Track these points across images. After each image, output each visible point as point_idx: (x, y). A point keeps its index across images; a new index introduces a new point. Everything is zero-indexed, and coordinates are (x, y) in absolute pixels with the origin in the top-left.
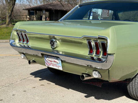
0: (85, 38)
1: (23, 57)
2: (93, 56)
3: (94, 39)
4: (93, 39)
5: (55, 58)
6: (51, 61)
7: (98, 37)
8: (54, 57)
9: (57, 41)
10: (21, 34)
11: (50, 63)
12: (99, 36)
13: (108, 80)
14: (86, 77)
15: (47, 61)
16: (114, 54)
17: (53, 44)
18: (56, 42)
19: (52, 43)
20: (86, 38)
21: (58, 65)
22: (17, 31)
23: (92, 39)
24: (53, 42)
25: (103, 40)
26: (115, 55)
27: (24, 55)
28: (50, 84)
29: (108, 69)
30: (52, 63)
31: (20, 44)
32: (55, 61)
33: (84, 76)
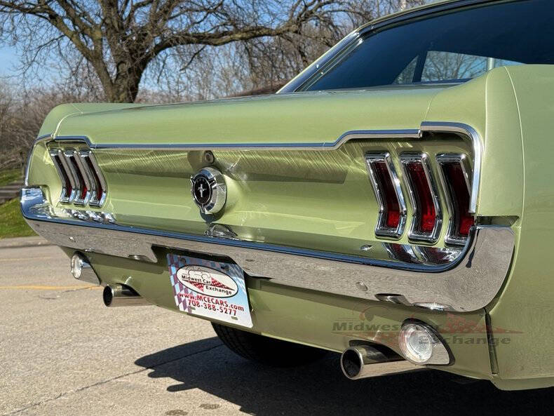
0: (353, 145)
1: (78, 272)
2: (404, 241)
3: (400, 145)
4: (398, 148)
5: (218, 265)
6: (199, 285)
7: (420, 129)
8: (209, 263)
9: (227, 178)
10: (72, 159)
11: (195, 295)
12: (424, 124)
13: (489, 376)
14: (371, 360)
15: (181, 285)
16: (515, 218)
17: (208, 193)
18: (221, 180)
19: (203, 190)
20: (363, 145)
21: (230, 302)
22: (53, 143)
23: (392, 146)
24: (205, 186)
25: (447, 148)
26: (518, 227)
27: (86, 260)
28: (216, 407)
29: (485, 310)
30: (206, 291)
31: (67, 207)
32: (216, 284)
33: (357, 356)
